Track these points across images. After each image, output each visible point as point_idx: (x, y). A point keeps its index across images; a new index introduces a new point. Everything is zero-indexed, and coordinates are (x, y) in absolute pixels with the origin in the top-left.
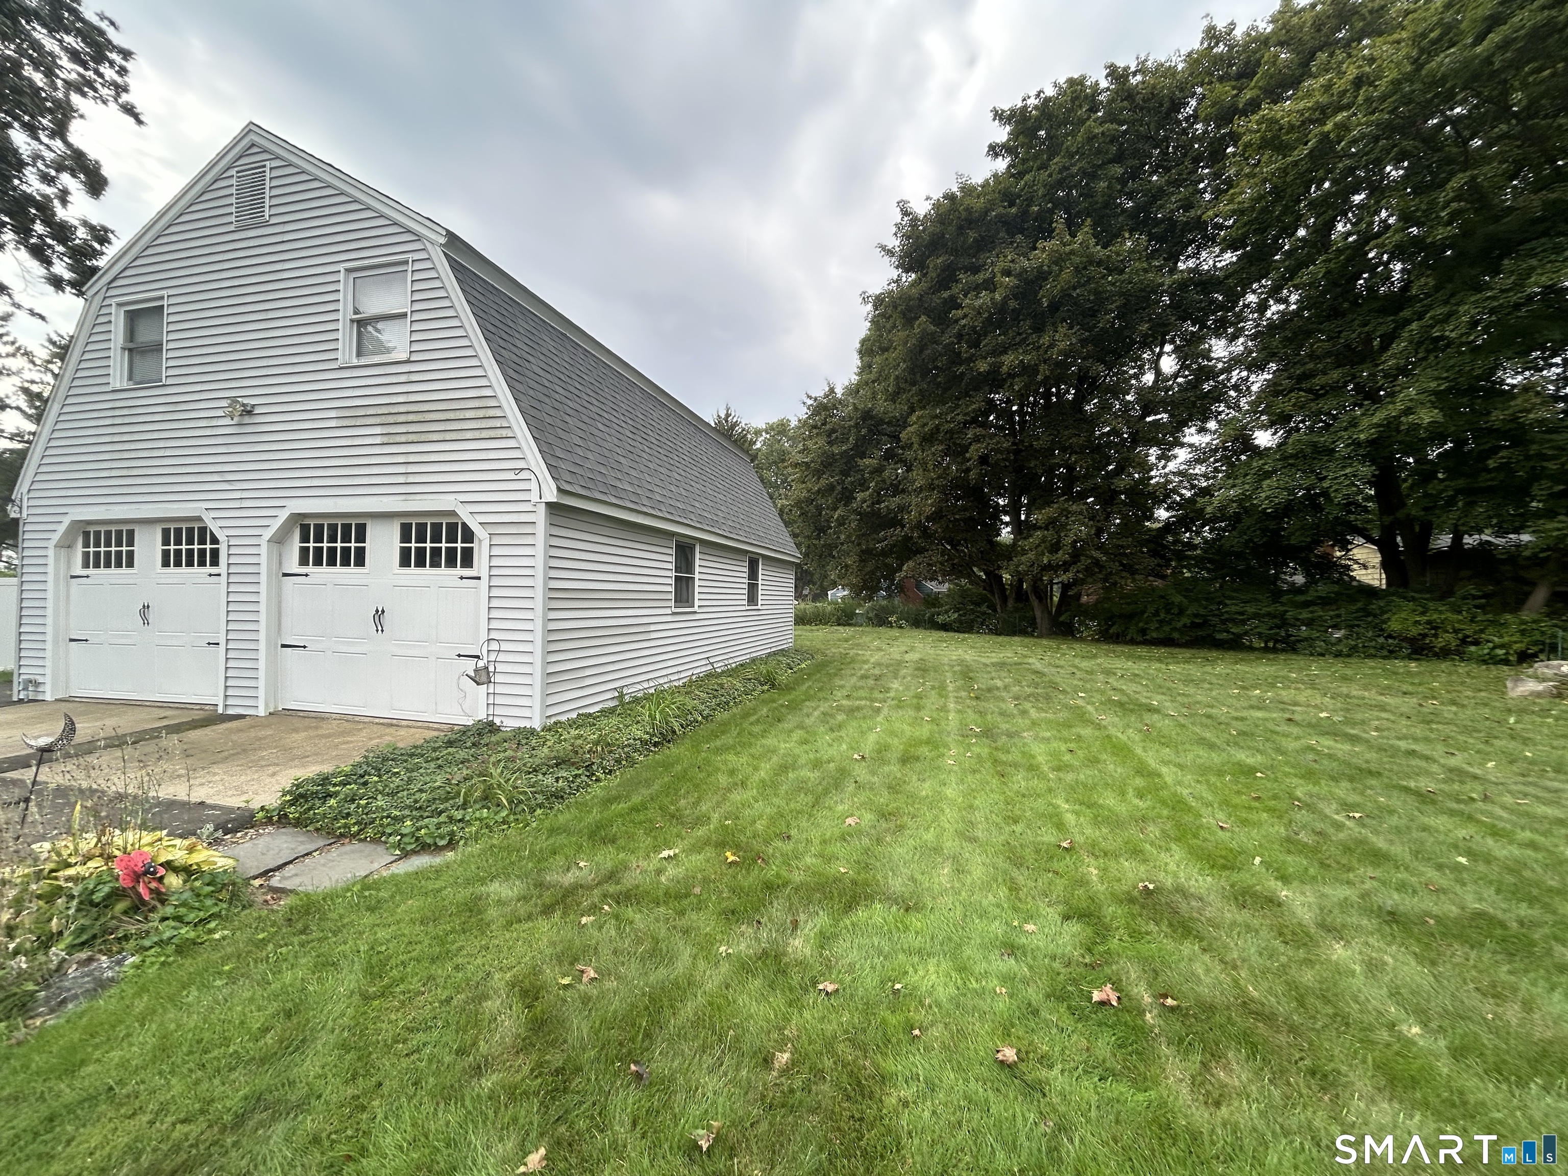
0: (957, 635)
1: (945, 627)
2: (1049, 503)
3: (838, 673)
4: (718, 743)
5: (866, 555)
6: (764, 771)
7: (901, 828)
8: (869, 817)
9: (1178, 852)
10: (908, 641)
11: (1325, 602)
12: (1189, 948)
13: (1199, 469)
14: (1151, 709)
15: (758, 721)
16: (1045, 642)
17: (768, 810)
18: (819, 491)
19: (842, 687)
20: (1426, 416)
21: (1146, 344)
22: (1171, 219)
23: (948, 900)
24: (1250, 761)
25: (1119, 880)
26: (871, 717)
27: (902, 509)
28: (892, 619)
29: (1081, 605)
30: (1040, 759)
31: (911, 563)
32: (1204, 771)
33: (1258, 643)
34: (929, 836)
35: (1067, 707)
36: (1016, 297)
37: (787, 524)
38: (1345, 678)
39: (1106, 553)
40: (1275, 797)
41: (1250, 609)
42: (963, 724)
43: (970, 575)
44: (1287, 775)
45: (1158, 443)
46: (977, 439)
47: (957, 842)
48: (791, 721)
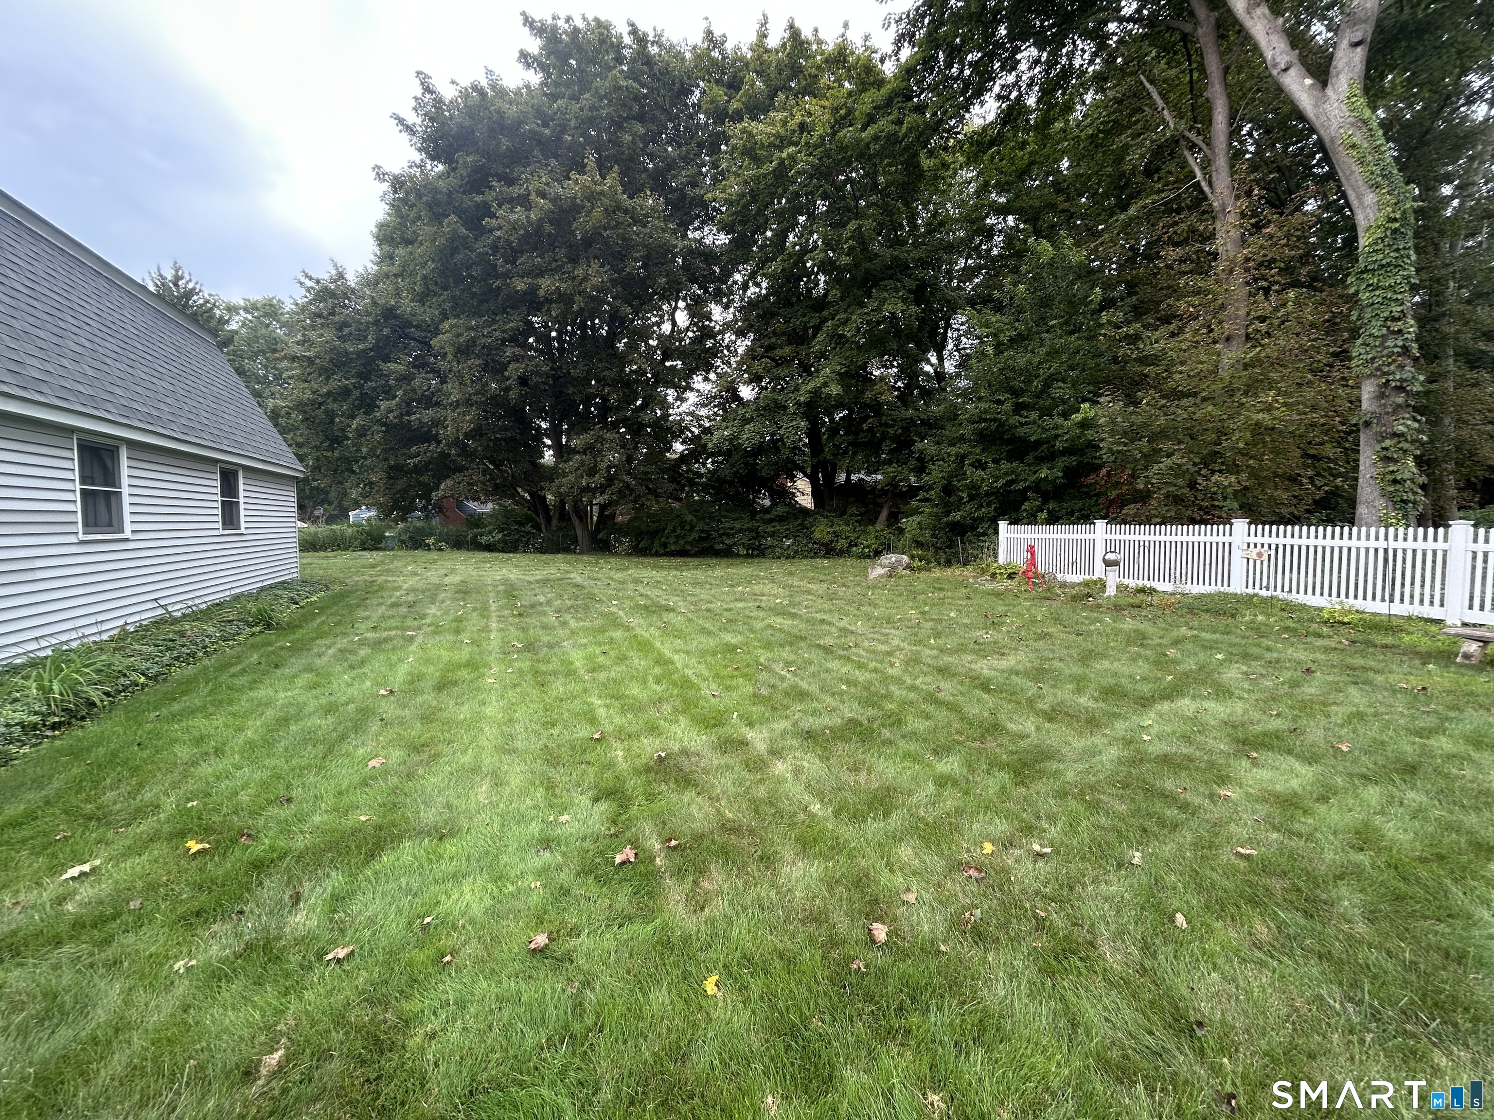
0: (501, 555)
1: (489, 548)
2: (586, 430)
3: (362, 603)
4: (176, 707)
5: (395, 472)
6: (253, 730)
7: (436, 756)
8: (396, 755)
9: (683, 721)
10: (449, 565)
11: (781, 519)
12: (688, 795)
13: (703, 412)
14: (669, 609)
15: (244, 671)
16: (585, 558)
17: (257, 776)
18: (329, 394)
19: (367, 618)
20: (835, 389)
21: (665, 298)
22: (682, 190)
23: (485, 816)
24: (734, 641)
25: (639, 756)
26: (403, 647)
27: (437, 423)
28: (431, 541)
29: (615, 524)
30: (578, 664)
31: (449, 482)
32: (703, 653)
33: (743, 552)
34: (466, 759)
35: (601, 614)
36: (551, 222)
37: (283, 431)
38: (791, 574)
39: (635, 478)
40: (748, 666)
41: (737, 525)
42: (505, 642)
43: (514, 495)
44: (755, 648)
45: (676, 387)
46: (516, 359)
47: (496, 758)
48: (295, 664)
